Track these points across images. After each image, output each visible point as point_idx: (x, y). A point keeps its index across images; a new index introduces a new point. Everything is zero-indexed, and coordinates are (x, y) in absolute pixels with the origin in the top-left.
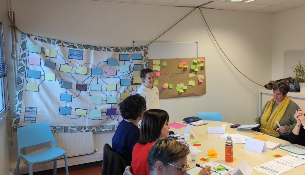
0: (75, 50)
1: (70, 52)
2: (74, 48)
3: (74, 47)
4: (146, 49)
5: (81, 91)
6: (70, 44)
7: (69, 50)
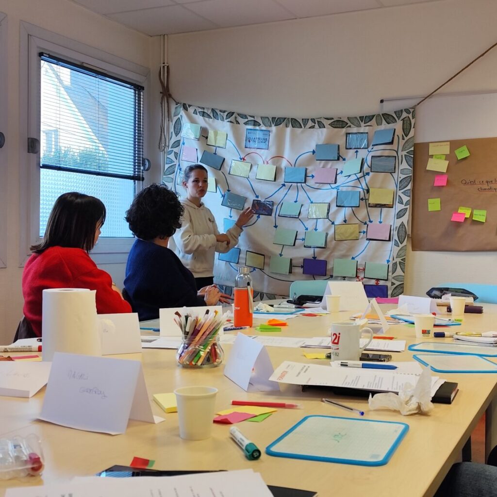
0: (257, 130)
1: (248, 134)
2: (254, 125)
3: (256, 123)
4: (410, 116)
5: (261, 216)
6: (249, 117)
7: (247, 129)
